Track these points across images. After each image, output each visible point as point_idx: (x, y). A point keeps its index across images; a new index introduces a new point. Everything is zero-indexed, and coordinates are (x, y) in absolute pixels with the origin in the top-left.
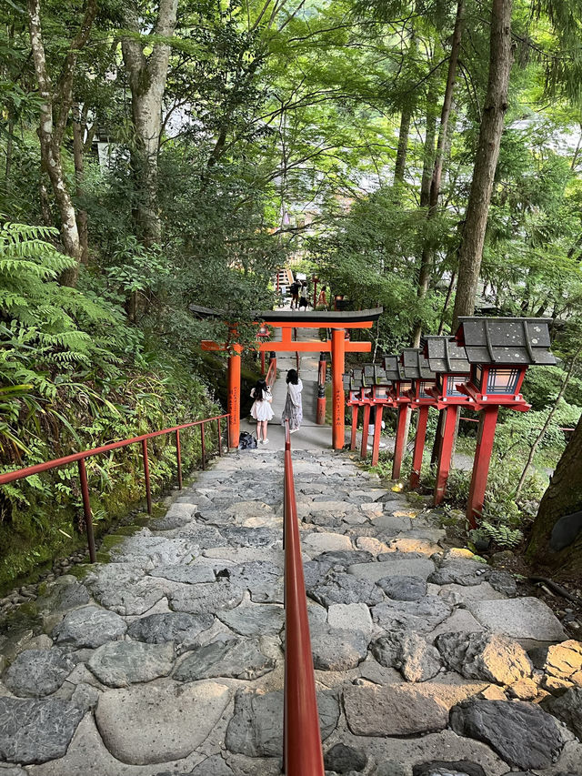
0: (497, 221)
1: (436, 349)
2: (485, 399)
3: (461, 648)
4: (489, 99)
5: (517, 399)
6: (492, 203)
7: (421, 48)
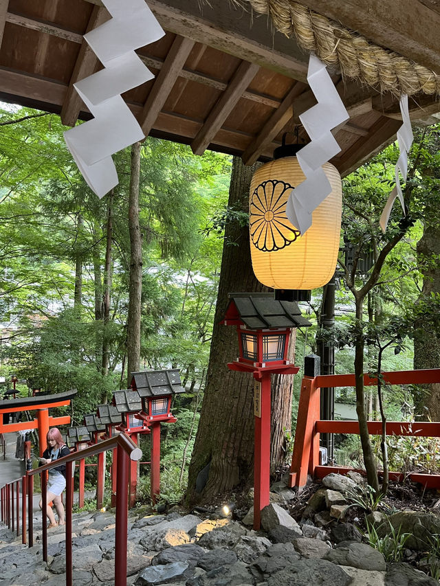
0: (146, 323)
1: (120, 399)
2: (152, 418)
3: (154, 539)
4: (132, 260)
5: (169, 416)
6: (143, 313)
7: (85, 223)
